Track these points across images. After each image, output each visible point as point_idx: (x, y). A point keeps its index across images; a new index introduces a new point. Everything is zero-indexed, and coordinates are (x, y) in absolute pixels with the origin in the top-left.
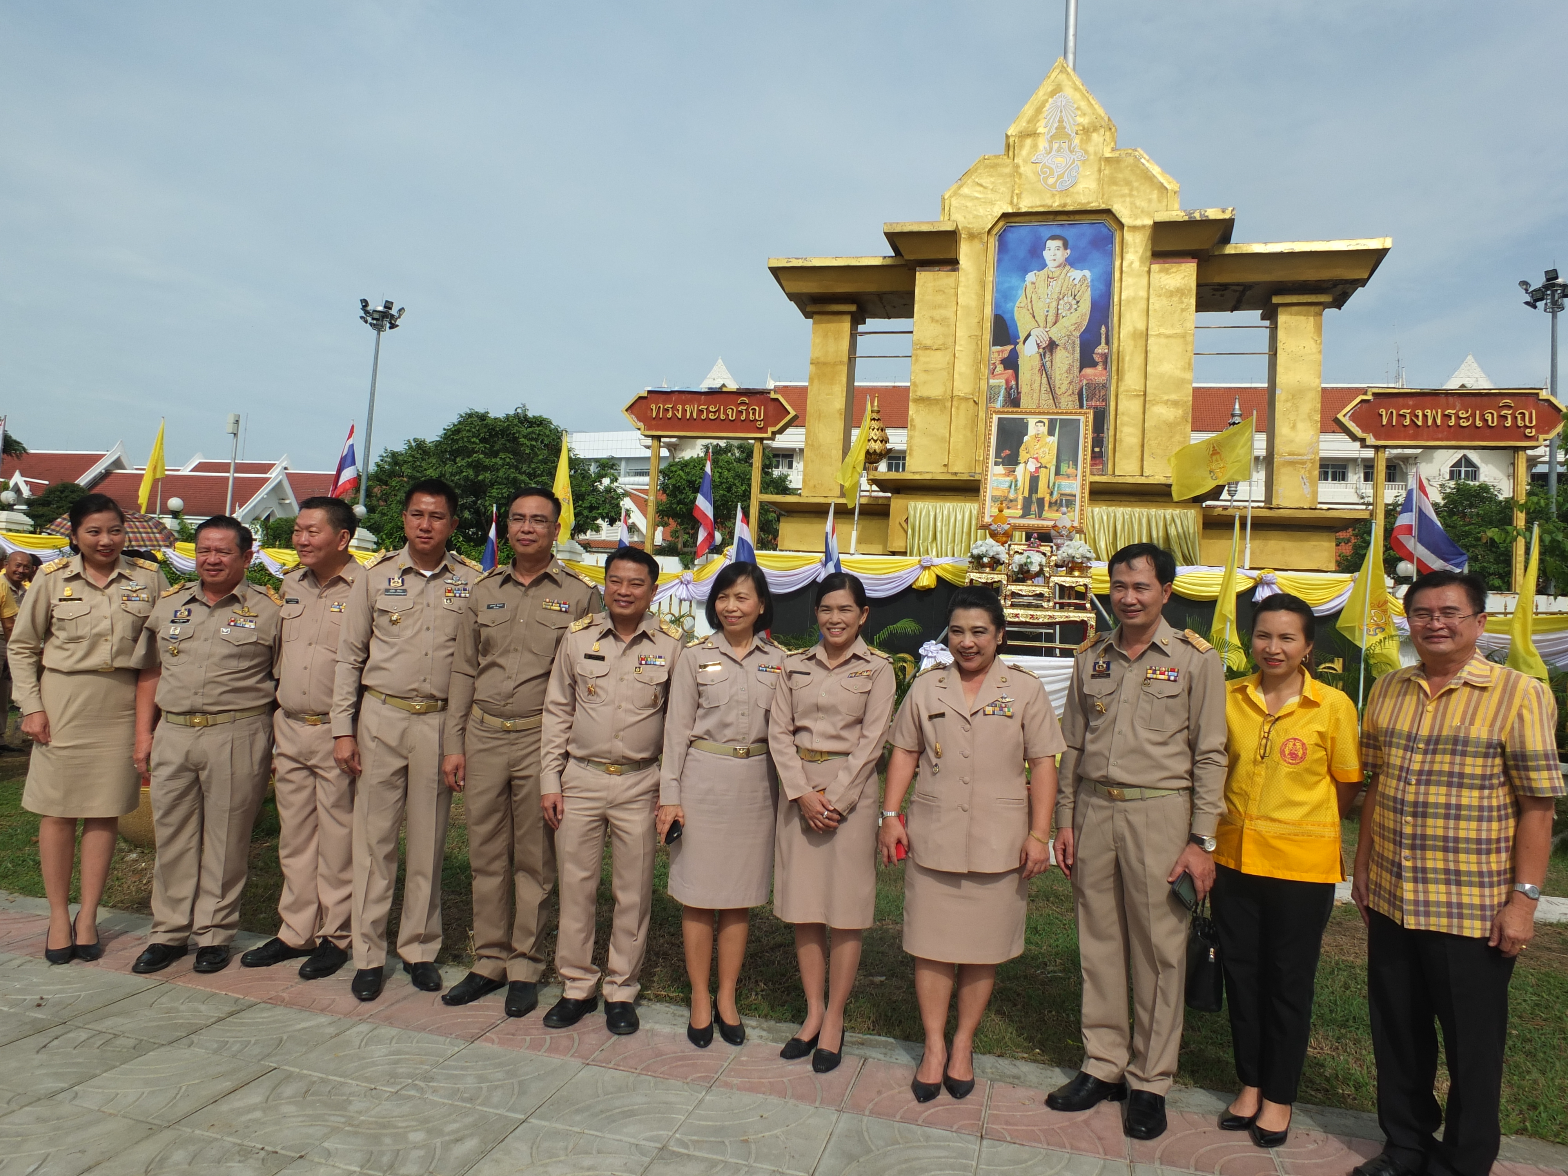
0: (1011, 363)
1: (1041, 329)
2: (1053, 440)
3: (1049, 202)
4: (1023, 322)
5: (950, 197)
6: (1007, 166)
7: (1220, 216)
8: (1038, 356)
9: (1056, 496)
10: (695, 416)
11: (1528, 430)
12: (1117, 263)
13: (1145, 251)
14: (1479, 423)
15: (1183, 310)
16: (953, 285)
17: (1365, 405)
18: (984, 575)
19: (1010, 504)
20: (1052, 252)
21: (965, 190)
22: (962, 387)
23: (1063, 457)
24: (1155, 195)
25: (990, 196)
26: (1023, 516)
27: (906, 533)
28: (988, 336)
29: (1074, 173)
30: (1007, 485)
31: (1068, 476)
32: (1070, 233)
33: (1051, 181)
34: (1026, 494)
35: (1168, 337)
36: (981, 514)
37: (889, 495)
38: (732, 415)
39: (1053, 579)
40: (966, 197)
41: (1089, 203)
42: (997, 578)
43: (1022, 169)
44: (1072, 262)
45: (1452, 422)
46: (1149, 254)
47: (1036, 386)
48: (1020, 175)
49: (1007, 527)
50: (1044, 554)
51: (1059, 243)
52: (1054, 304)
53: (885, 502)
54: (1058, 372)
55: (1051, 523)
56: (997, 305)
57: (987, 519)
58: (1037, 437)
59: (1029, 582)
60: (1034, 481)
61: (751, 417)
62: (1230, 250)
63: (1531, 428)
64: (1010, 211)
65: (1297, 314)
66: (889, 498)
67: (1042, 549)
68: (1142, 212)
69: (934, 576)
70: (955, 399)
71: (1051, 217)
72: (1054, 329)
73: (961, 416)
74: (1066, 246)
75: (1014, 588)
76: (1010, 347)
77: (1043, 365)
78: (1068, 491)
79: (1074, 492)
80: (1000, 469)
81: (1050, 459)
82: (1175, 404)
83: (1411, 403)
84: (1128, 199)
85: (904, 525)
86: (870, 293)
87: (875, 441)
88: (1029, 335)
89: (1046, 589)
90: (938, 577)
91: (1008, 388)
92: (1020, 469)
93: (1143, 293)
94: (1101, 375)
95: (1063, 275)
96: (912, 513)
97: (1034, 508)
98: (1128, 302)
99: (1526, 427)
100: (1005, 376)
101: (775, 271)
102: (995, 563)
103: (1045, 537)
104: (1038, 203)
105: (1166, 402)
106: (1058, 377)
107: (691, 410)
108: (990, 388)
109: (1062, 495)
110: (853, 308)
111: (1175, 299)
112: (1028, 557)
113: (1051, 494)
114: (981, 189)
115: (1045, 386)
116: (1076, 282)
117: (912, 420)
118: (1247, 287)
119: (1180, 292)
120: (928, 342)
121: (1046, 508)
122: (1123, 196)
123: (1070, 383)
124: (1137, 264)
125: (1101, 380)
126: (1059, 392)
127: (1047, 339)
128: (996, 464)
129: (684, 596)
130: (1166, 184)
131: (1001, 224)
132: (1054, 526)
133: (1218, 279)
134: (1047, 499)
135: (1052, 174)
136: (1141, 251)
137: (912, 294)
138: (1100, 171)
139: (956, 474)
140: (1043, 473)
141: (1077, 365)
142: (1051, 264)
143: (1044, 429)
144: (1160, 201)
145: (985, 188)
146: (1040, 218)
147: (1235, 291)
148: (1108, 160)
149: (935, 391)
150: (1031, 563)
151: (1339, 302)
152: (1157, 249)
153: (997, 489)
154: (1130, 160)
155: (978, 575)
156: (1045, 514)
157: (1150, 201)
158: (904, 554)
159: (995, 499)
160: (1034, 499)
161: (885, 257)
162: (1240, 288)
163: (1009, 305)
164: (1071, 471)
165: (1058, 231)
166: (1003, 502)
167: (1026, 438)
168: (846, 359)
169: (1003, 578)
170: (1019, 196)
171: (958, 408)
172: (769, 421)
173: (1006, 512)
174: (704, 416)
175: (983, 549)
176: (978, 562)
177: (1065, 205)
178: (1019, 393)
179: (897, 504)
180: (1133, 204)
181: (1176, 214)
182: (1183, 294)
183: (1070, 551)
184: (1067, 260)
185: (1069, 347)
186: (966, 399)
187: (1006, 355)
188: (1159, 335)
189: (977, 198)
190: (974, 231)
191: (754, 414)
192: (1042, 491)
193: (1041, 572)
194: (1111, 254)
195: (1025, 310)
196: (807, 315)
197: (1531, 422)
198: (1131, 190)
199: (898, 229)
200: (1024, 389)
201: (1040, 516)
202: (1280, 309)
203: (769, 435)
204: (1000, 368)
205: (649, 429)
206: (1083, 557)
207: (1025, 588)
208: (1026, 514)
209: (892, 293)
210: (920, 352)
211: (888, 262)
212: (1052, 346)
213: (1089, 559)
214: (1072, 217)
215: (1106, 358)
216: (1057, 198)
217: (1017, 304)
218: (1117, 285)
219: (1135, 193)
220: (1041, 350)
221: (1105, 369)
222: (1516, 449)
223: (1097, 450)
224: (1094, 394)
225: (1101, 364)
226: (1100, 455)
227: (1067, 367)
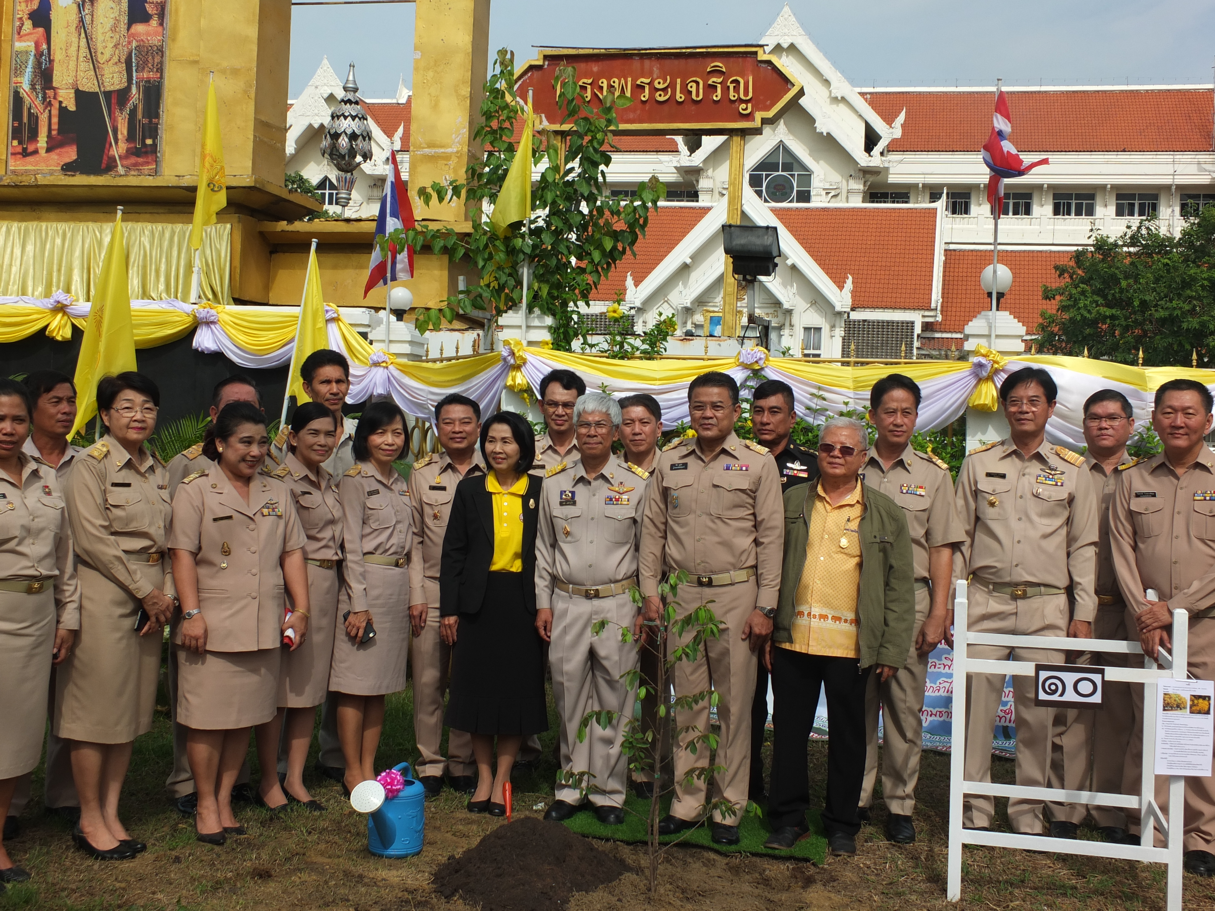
0: (42, 17)
8: (75, 6)
11: (743, 106)
14: (679, 97)
17: (537, 74)
45: (645, 95)
47: (73, 50)
54: (100, 31)
63: (746, 102)
77: (82, 20)
82: (235, 72)
83: (595, 69)
91: (39, 55)
94: (156, 34)
99: (741, 101)
100: (35, 37)
105: (223, 72)
106: (100, 38)
108: (16, 54)
115: (84, 51)
123: (116, 46)
125: (155, 40)
126: (102, 59)
141: (125, 19)
178: (51, 61)
187: (35, 6)
197: (746, 94)
200: (58, 55)
204: (28, 25)
215: (161, 9)
221: (161, 24)
222: (730, 132)
223: (149, 142)
224: (146, 62)
225: (156, 18)
226: (154, 149)
227: (112, 22)
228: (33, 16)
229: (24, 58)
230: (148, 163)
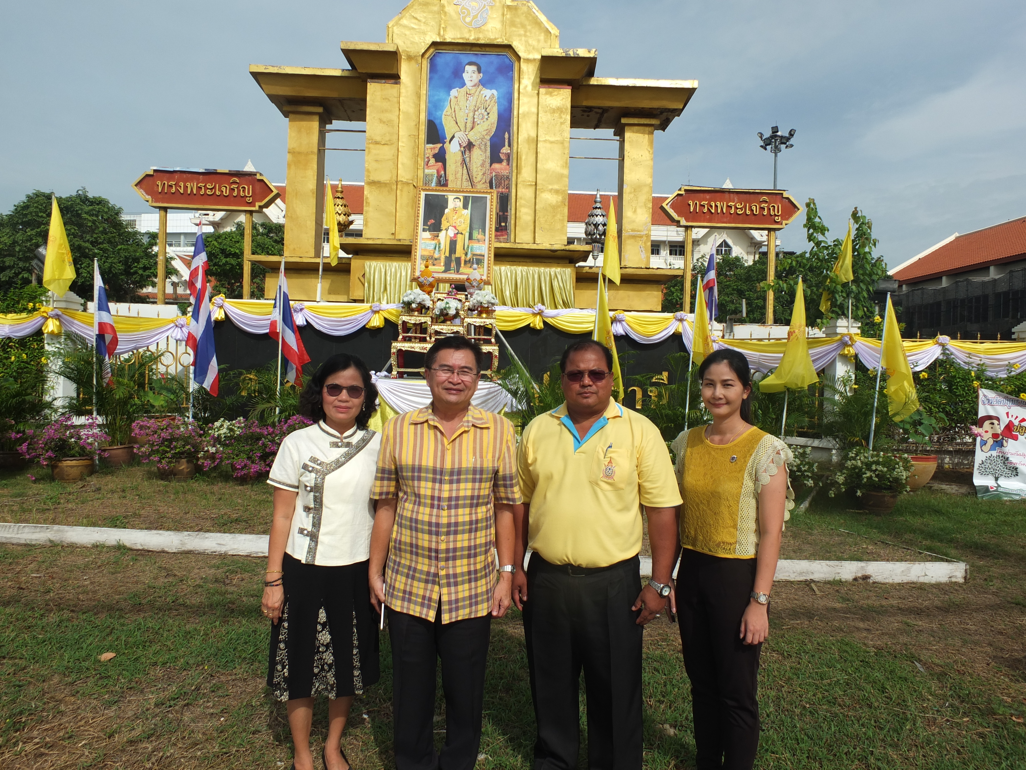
0: (440, 157)
1: (462, 132)
2: (467, 213)
3: (467, 36)
4: (449, 128)
5: (393, 26)
6: (435, 5)
7: (587, 55)
8: (460, 153)
9: (469, 256)
10: (195, 192)
11: (777, 218)
12: (516, 86)
13: (536, 77)
14: (748, 212)
15: (562, 123)
16: (396, 95)
17: (680, 198)
18: (413, 318)
19: (435, 262)
20: (469, 75)
21: (404, 21)
22: (404, 175)
23: (475, 226)
24: (542, 37)
25: (423, 27)
26: (445, 271)
27: (364, 285)
28: (423, 136)
29: (485, 15)
30: (433, 247)
31: (478, 241)
32: (482, 61)
33: (468, 19)
34: (447, 254)
35: (552, 142)
36: (413, 270)
37: (350, 256)
38: (226, 192)
39: (466, 320)
40: (405, 26)
41: (496, 39)
42: (423, 319)
43: (447, 9)
44: (484, 83)
45: (732, 211)
46: (538, 80)
47: (459, 175)
48: (445, 13)
49: (431, 280)
50: (460, 300)
51: (474, 68)
52: (471, 115)
53: (348, 261)
54: (475, 166)
55: (465, 277)
56: (429, 113)
57: (417, 274)
58: (455, 210)
59: (449, 323)
60: (453, 244)
61: (242, 194)
62: (594, 81)
63: (778, 216)
64: (438, 40)
65: (637, 132)
66: (350, 258)
67: (459, 297)
68: (533, 48)
69: (383, 318)
70: (399, 183)
71: (469, 48)
72: (472, 133)
73: (404, 197)
74: (479, 71)
75: (437, 328)
76: (439, 145)
77: (464, 160)
78: (478, 252)
79: (483, 253)
80: (427, 235)
81: (465, 227)
82: (557, 192)
83: (708, 197)
84: (523, 38)
85: (362, 279)
86: (334, 99)
87: (340, 214)
88: (453, 137)
89: (461, 328)
90: (386, 319)
91: (439, 177)
92: (442, 235)
93: (534, 110)
94: (506, 169)
95: (478, 92)
96: (368, 270)
97: (453, 265)
98: (524, 115)
99: (775, 215)
100: (436, 167)
101: (256, 76)
102: (422, 308)
103: (460, 287)
104: (459, 36)
105: (551, 190)
106: (475, 170)
107: (192, 187)
108: (426, 176)
109: (474, 255)
110: (320, 110)
111: (557, 115)
112: (447, 303)
113: (466, 254)
114: (417, 21)
115: (465, 176)
116: (487, 98)
117: (367, 198)
118: (605, 110)
119: (559, 110)
120: (378, 139)
121: (462, 265)
122: (520, 35)
123: (484, 174)
124: (530, 88)
125: (505, 173)
126: (475, 181)
127: (466, 140)
128: (424, 230)
129: (179, 337)
130: (550, 29)
131: (432, 50)
132: (468, 279)
133: (585, 103)
134: (463, 258)
135: (469, 15)
136: (532, 78)
137: (365, 100)
138: (503, 15)
139: (400, 240)
140: (460, 238)
141: (488, 161)
142: (469, 84)
143: (460, 204)
144: (546, 42)
145: (419, 21)
146: (460, 48)
147: (597, 113)
148: (509, 7)
149: (384, 177)
150: (449, 308)
151: (663, 126)
152: (543, 77)
153: (425, 250)
154: (525, 9)
155: (409, 318)
156: (462, 270)
157: (539, 41)
158: (362, 301)
159: (423, 258)
160: (453, 258)
161: (343, 70)
162: (600, 111)
163: (438, 113)
164: (480, 236)
165: (473, 59)
166: (429, 259)
167: (446, 211)
168: (316, 150)
169: (428, 320)
170: (445, 29)
171: (401, 190)
172: (256, 197)
173: (431, 268)
174: (202, 192)
175: (412, 297)
176: (408, 307)
177: (478, 39)
178: (446, 180)
179: (356, 263)
180: (527, 42)
181: (557, 51)
182: (562, 112)
183: (479, 298)
184: (480, 81)
185: (483, 147)
186: (408, 184)
187: (437, 151)
188: (545, 141)
189: (413, 28)
190: (412, 54)
191: (244, 191)
192: (459, 252)
193: (457, 315)
194: (512, 79)
195: (450, 118)
196: (286, 114)
197: (778, 212)
198: (526, 32)
199: (352, 47)
200: (450, 177)
201: (458, 272)
202: (626, 128)
203: (257, 208)
204: (432, 161)
205: (156, 202)
206: (489, 302)
207: (445, 327)
208: (447, 269)
209: (350, 99)
210: (371, 146)
211: (346, 74)
212: (470, 146)
213: (493, 304)
214: (484, 49)
215: (508, 156)
216: (473, 33)
217: (444, 113)
218: (516, 102)
219: (528, 34)
220: (462, 149)
221: (508, 164)
222: (769, 230)
223: (503, 224)
224: (500, 184)
225: (505, 161)
226: (505, 228)
227: (481, 162)
228: (435, 156)
229: (430, 178)
230: (503, 235)
